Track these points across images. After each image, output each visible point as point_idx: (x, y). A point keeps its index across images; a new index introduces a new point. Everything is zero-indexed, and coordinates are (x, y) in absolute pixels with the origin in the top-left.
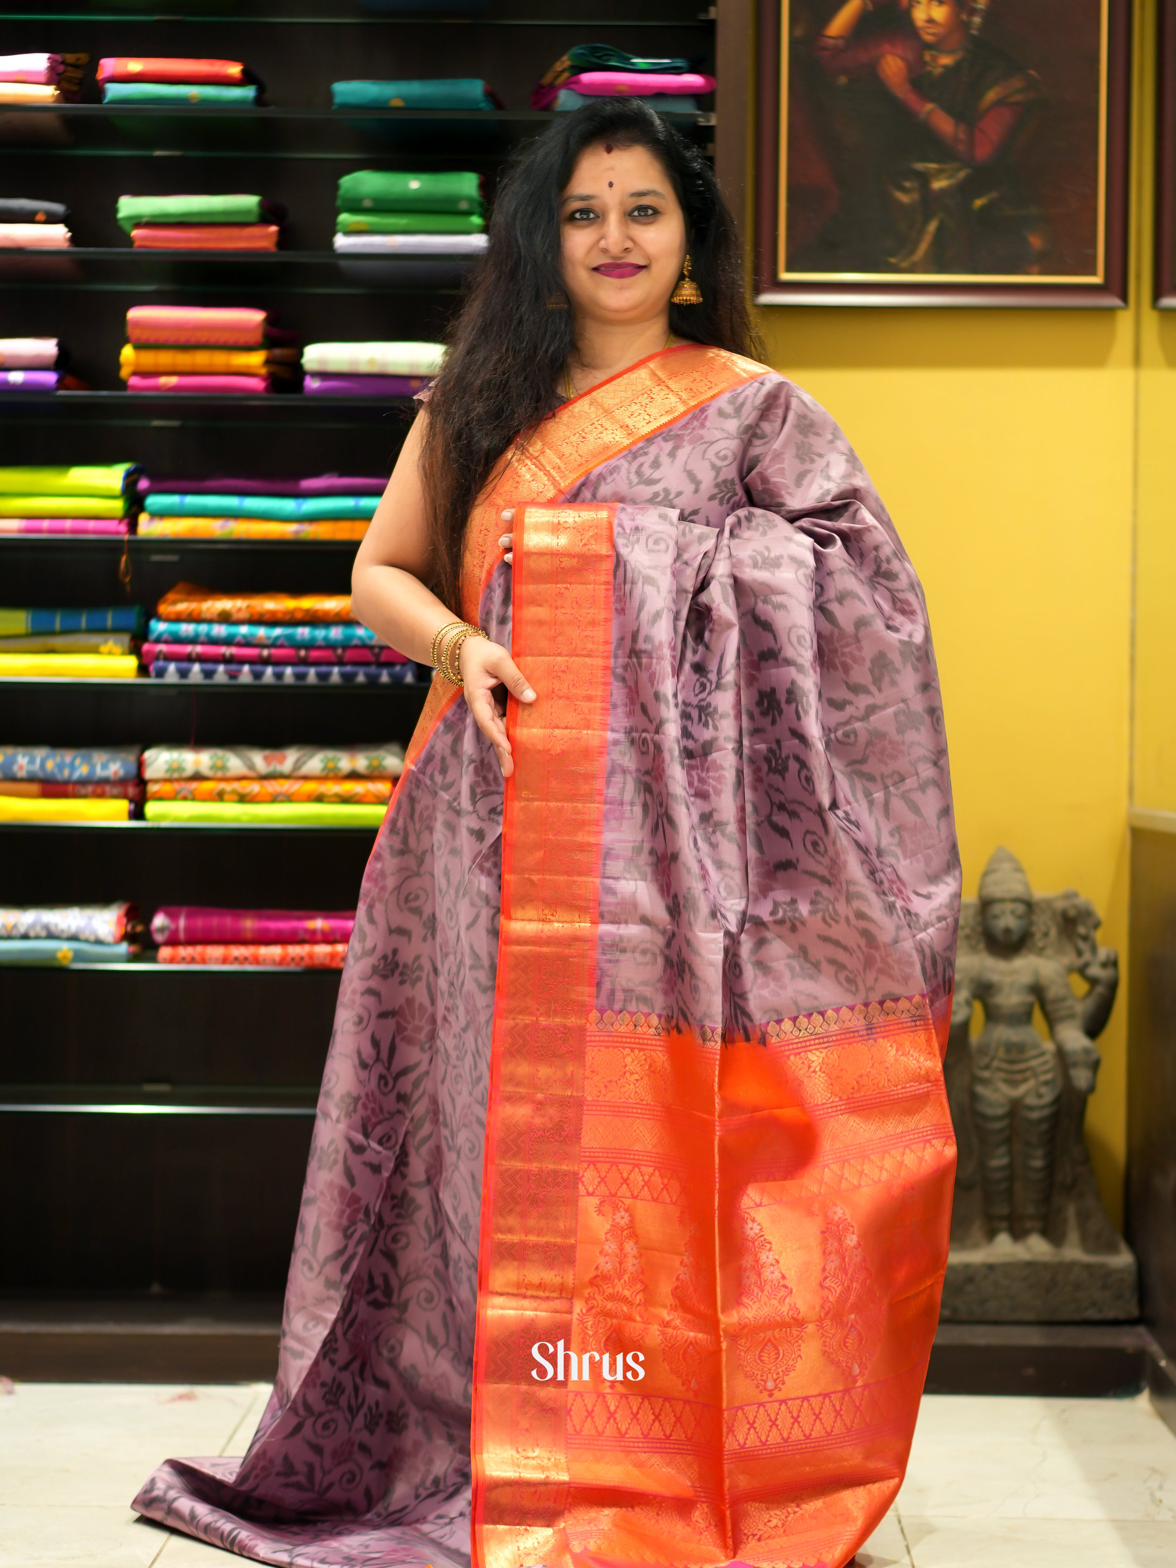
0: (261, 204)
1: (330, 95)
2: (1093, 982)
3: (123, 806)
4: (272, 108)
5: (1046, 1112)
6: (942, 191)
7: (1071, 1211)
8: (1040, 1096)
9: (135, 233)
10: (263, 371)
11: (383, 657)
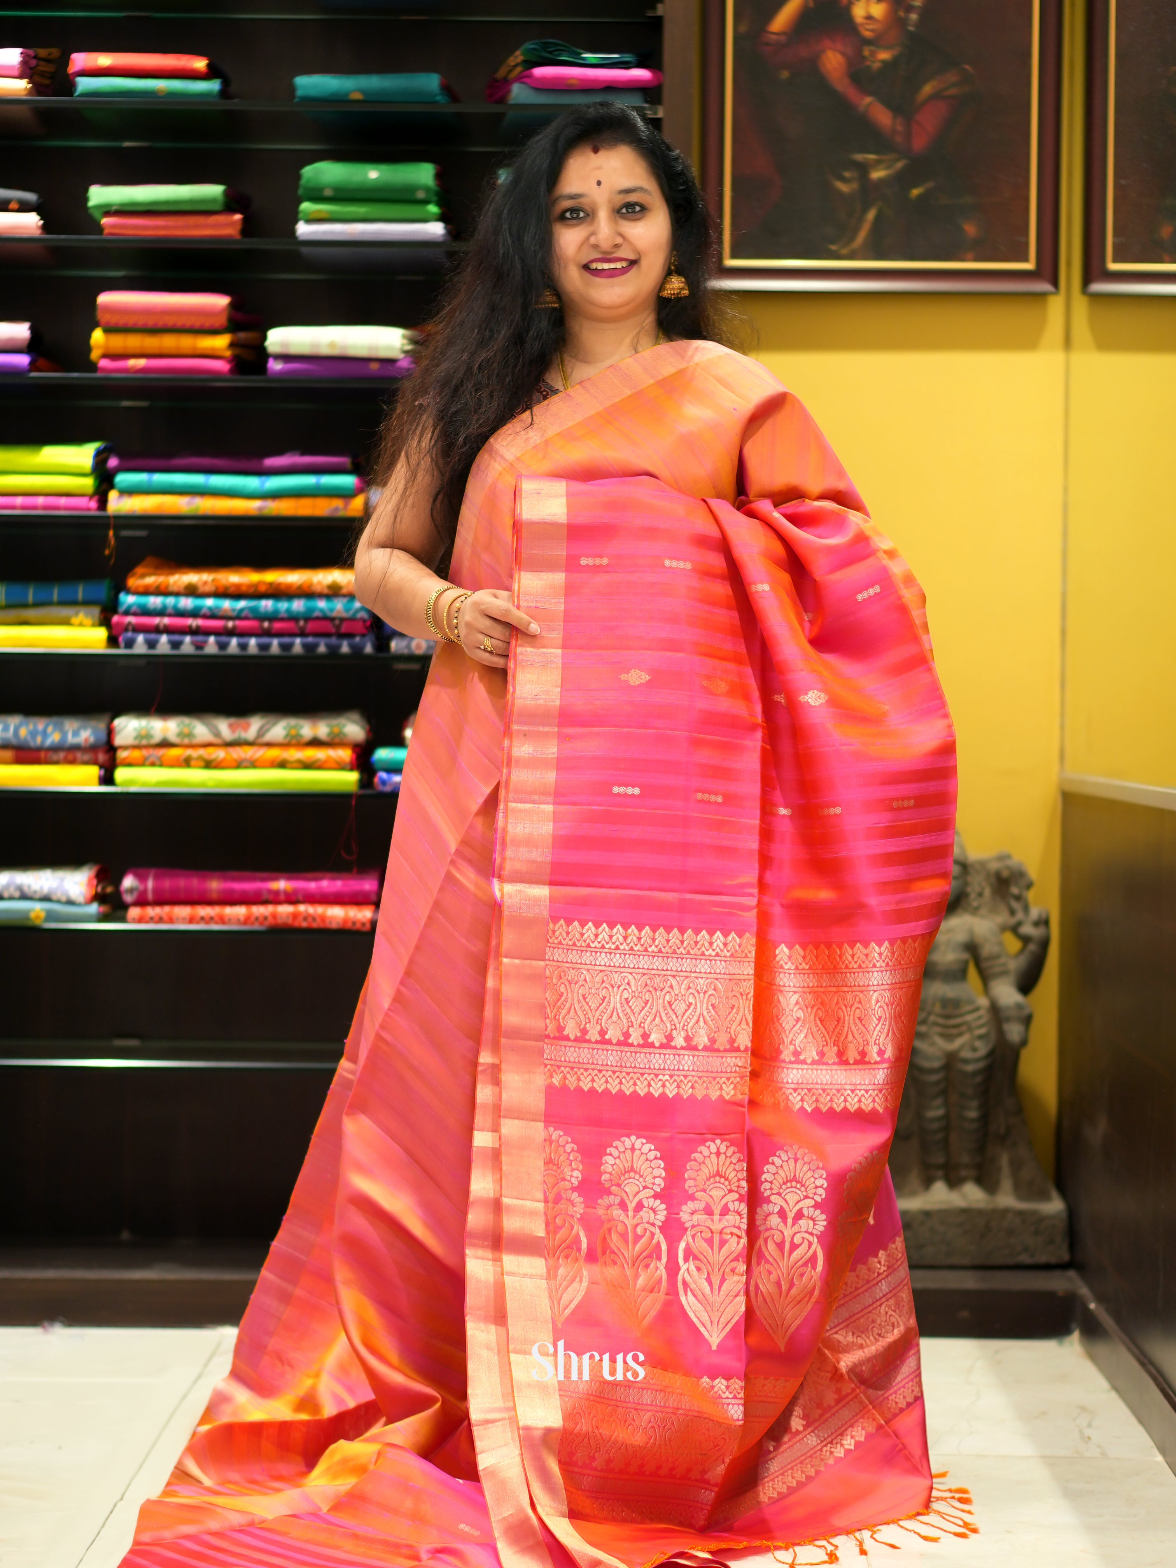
0: (226, 193)
1: (292, 89)
2: (1026, 940)
3: (94, 771)
4: (236, 100)
5: (981, 1065)
6: (881, 181)
7: (1004, 1160)
8: (974, 1049)
9: (104, 221)
10: (228, 353)
11: (343, 629)
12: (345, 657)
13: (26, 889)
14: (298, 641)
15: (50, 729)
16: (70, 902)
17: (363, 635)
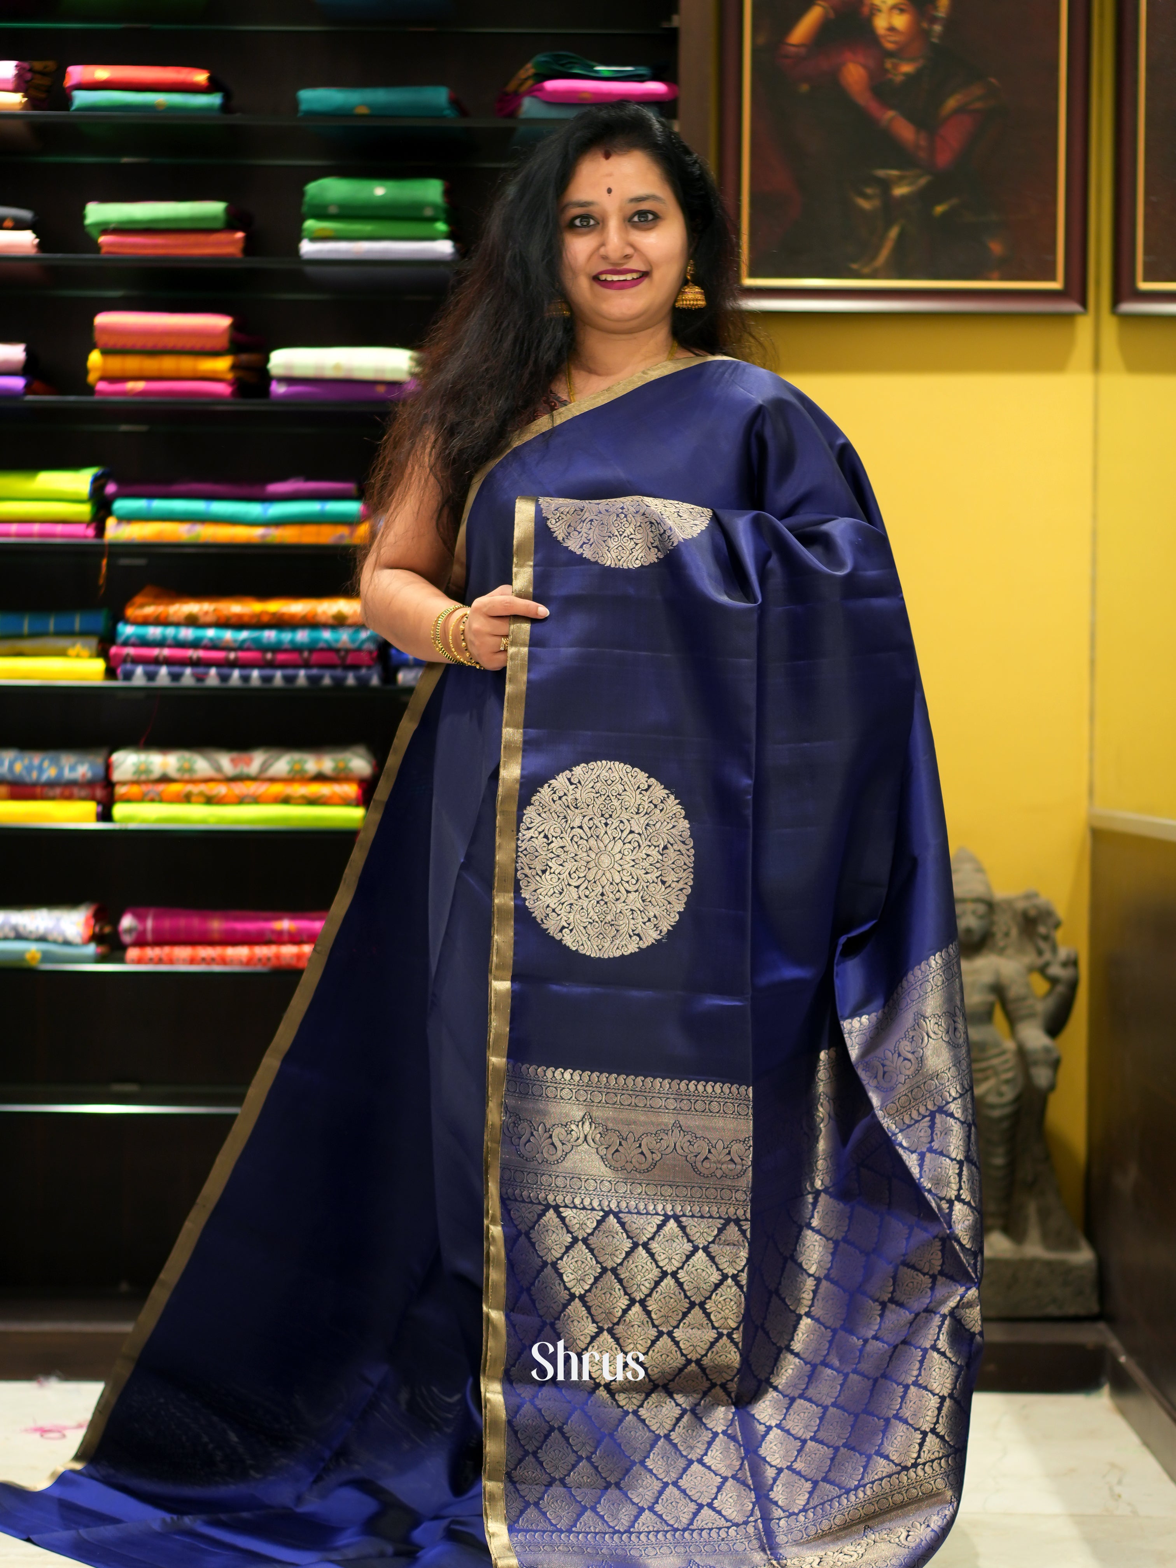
0: (228, 210)
1: (295, 103)
2: (1054, 981)
3: (90, 808)
4: (238, 115)
5: (1007, 1111)
6: (904, 198)
8: (1001, 1094)
9: (102, 239)
10: (230, 376)
11: (349, 660)
12: (351, 689)
13: (21, 929)
14: (302, 673)
15: (46, 764)
16: (67, 943)
17: (369, 667)
